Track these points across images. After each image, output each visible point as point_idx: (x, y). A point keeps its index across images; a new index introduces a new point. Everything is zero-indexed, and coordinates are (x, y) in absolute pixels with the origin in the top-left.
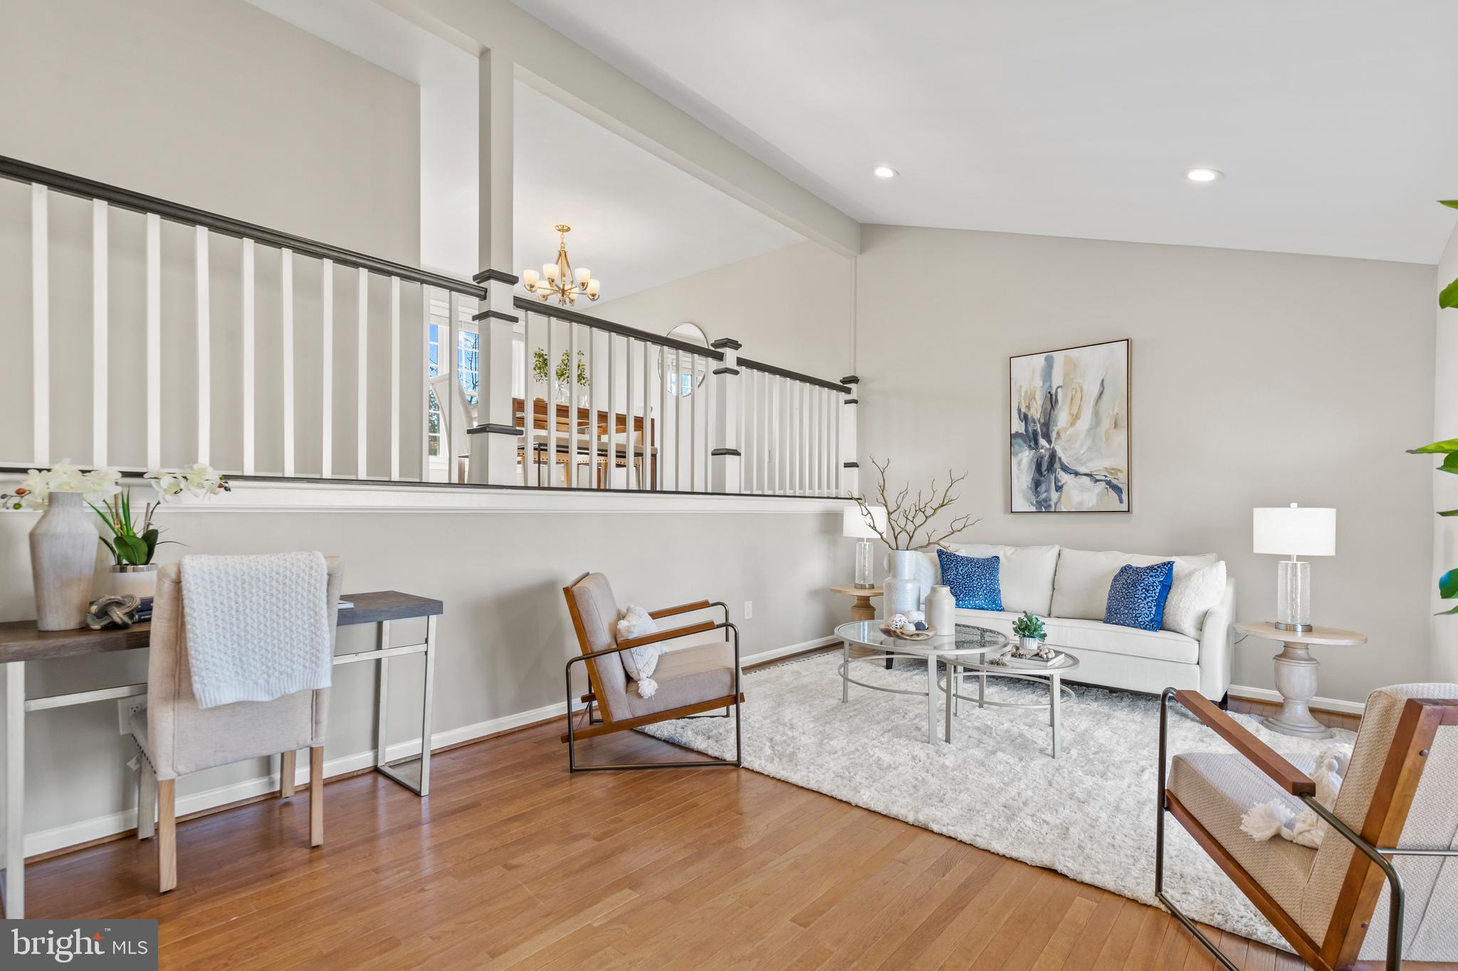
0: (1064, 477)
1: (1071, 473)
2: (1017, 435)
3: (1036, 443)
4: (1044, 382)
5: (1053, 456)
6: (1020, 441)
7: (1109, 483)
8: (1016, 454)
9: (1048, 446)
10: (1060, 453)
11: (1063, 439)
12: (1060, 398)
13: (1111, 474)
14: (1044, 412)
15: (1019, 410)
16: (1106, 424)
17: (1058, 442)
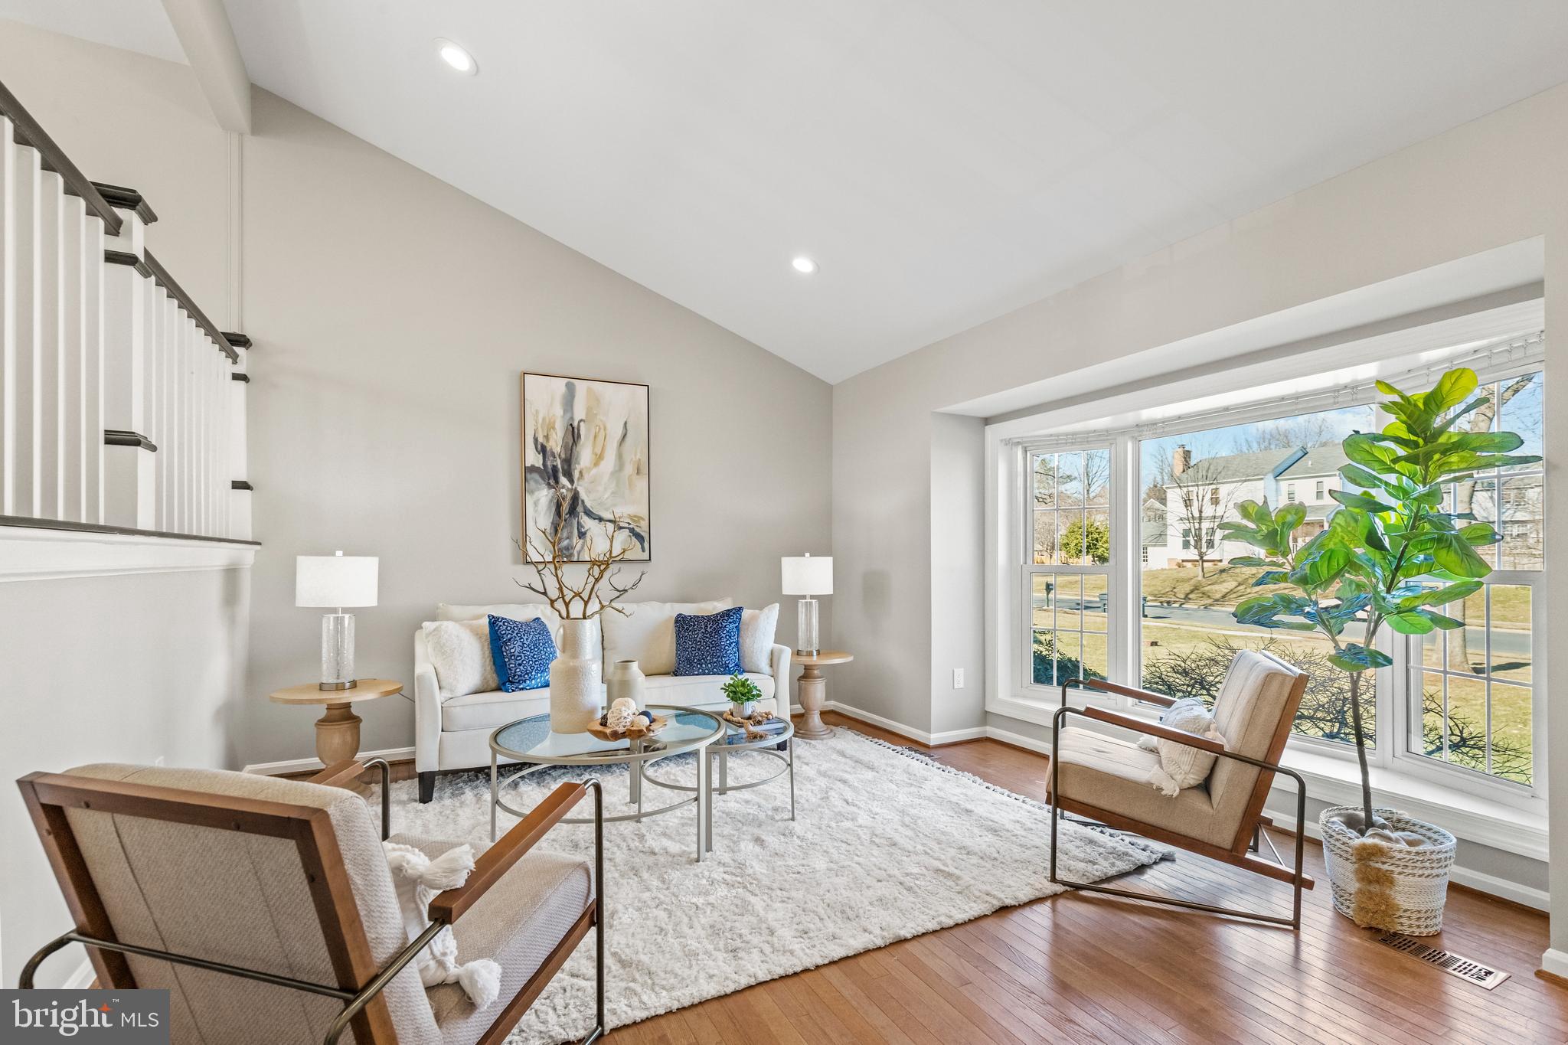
0: (588, 523)
1: (595, 519)
2: (533, 469)
3: (557, 481)
4: (565, 412)
5: (575, 498)
6: (536, 476)
7: (632, 531)
8: (532, 492)
9: (570, 486)
10: (583, 495)
11: (586, 480)
12: (582, 432)
13: (634, 521)
14: (565, 446)
15: (536, 440)
16: (629, 469)
17: (580, 483)
